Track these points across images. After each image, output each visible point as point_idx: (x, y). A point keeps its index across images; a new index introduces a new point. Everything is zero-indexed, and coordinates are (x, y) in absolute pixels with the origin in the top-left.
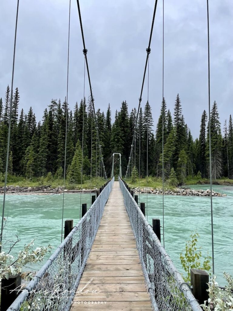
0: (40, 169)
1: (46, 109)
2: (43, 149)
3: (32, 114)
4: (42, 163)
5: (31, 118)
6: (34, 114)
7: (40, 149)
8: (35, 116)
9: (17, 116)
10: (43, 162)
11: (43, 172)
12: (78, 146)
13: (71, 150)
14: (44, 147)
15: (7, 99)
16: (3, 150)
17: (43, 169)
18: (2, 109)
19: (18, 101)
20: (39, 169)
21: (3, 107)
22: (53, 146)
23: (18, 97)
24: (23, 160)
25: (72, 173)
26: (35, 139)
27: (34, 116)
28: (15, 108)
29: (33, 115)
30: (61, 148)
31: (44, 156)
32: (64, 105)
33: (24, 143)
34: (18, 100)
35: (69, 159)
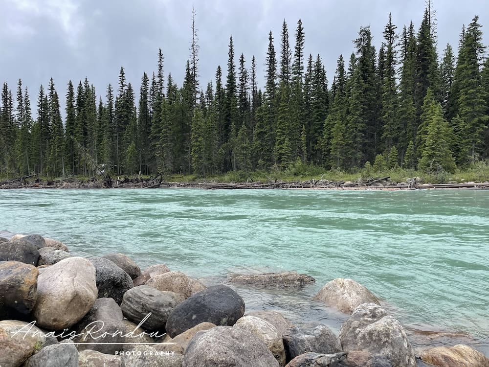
0: (353, 154)
1: (341, 56)
2: (356, 117)
3: (320, 67)
4: (355, 142)
5: (319, 73)
6: (324, 67)
7: (351, 117)
8: (325, 69)
9: (303, 69)
10: (358, 139)
11: (359, 158)
12: (427, 103)
13: (409, 114)
14: (358, 113)
15: (283, 44)
16: (289, 125)
17: (358, 153)
18: (275, 65)
19: (303, 43)
20: (351, 154)
21: (276, 62)
22: (370, 113)
23: (302, 35)
24: (321, 140)
25: (431, 152)
26: (340, 99)
27: (324, 71)
28: (298, 56)
29: (322, 68)
30: (390, 111)
31: (359, 128)
32: (388, 30)
33: (316, 114)
34: (303, 41)
35: (406, 132)
